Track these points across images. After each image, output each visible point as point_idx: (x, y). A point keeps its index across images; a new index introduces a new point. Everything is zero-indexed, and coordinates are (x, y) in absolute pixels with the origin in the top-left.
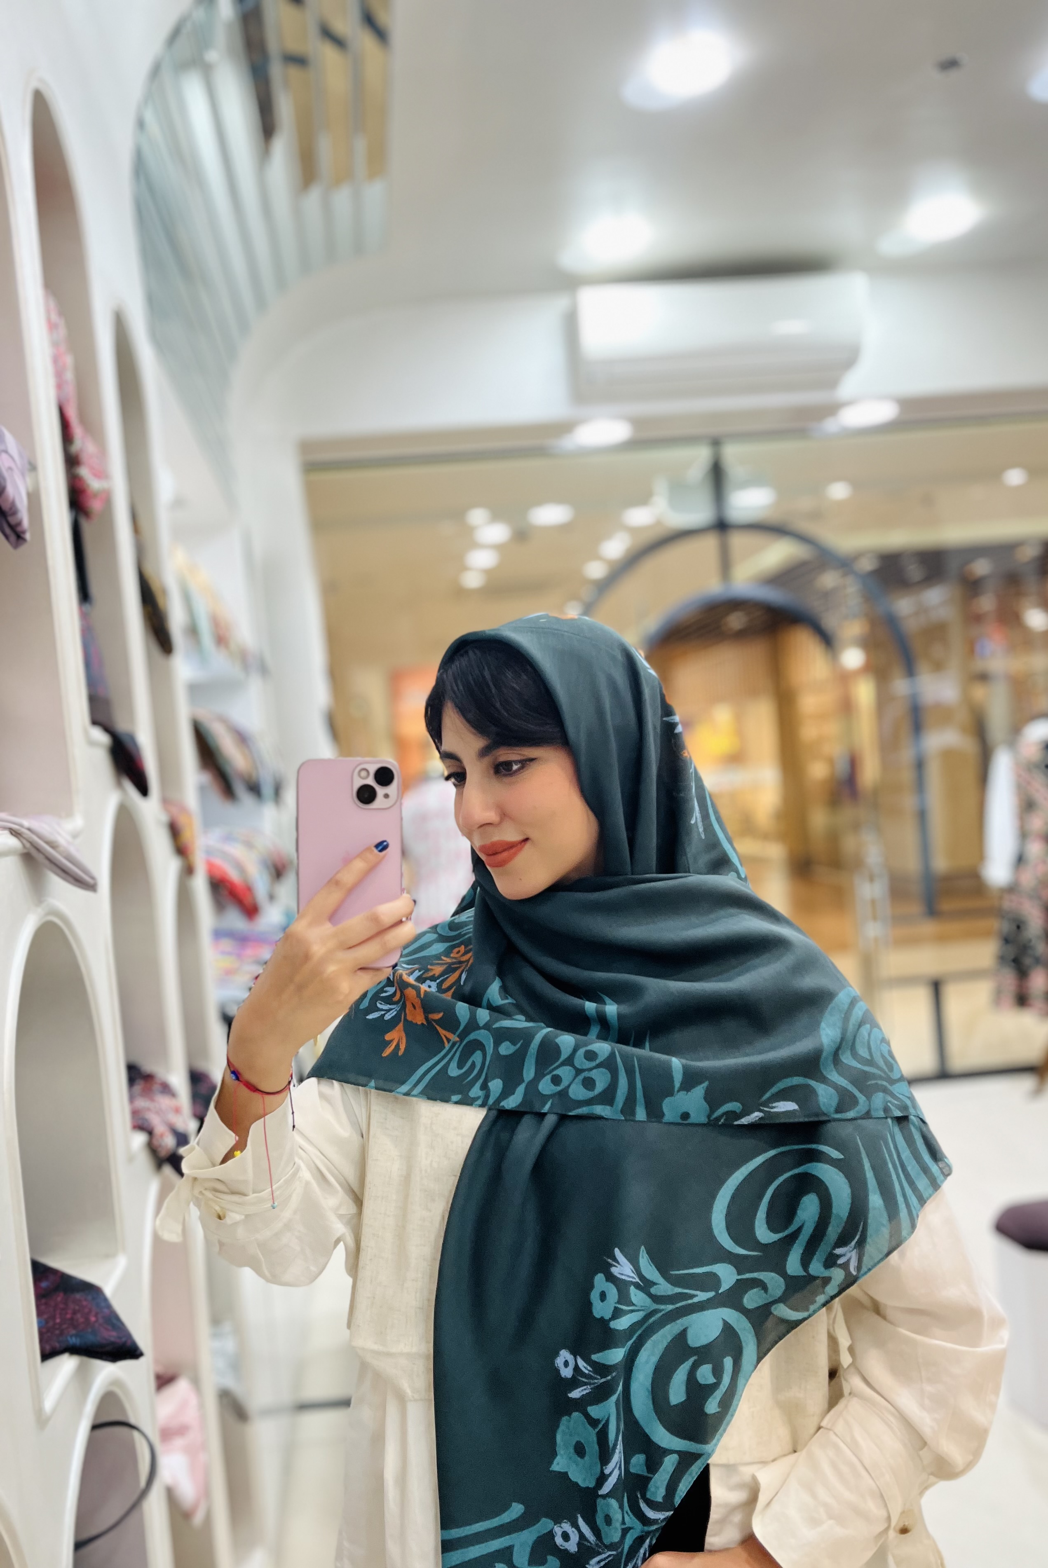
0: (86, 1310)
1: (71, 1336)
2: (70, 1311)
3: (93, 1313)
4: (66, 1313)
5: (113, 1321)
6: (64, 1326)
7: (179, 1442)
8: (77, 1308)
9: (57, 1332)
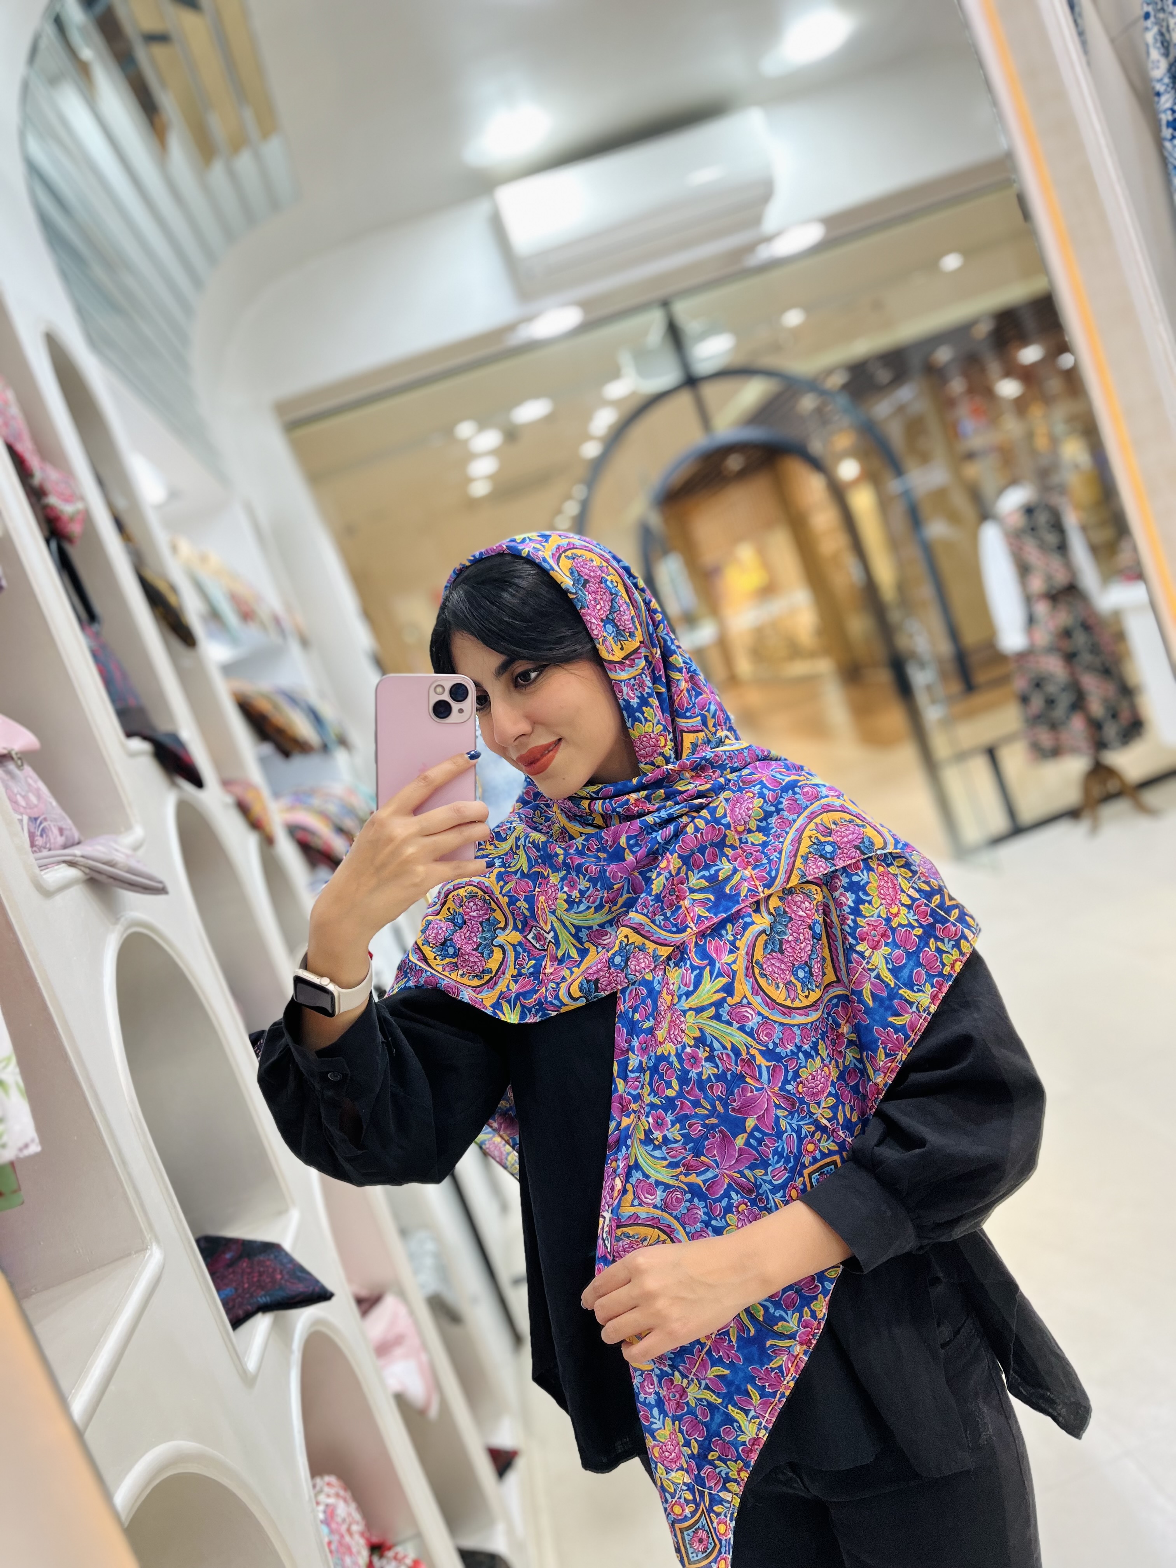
0: (271, 1270)
1: (261, 1297)
2: (256, 1274)
3: (278, 1271)
4: (253, 1277)
5: (299, 1272)
6: (253, 1289)
7: (398, 1351)
8: (262, 1269)
9: (247, 1296)
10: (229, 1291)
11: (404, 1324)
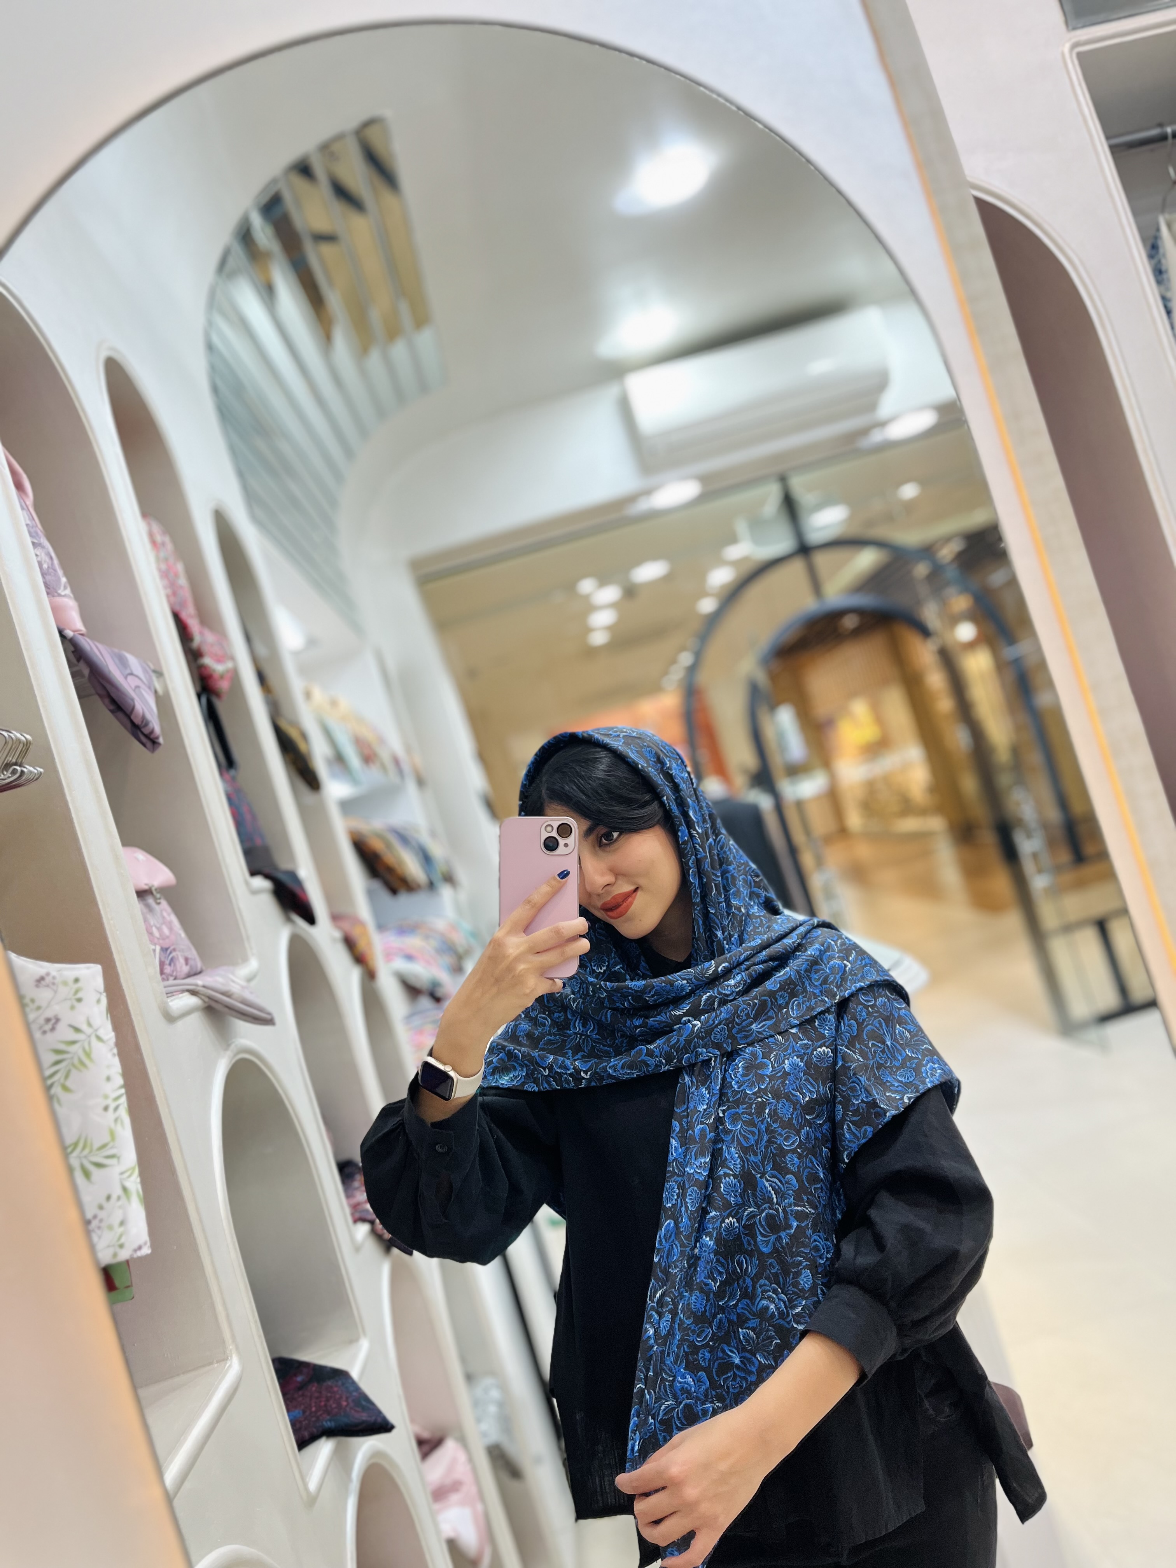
0: (338, 1396)
1: (326, 1422)
2: (324, 1399)
3: (344, 1398)
4: (321, 1402)
5: (364, 1402)
6: (319, 1413)
7: (454, 1497)
8: (329, 1395)
10: (297, 1413)
11: (462, 1471)
